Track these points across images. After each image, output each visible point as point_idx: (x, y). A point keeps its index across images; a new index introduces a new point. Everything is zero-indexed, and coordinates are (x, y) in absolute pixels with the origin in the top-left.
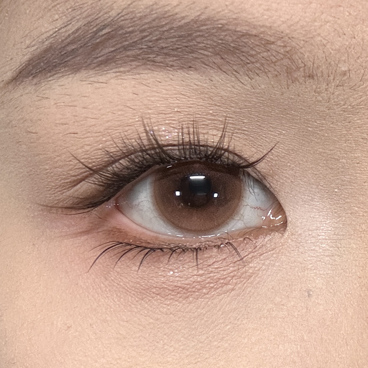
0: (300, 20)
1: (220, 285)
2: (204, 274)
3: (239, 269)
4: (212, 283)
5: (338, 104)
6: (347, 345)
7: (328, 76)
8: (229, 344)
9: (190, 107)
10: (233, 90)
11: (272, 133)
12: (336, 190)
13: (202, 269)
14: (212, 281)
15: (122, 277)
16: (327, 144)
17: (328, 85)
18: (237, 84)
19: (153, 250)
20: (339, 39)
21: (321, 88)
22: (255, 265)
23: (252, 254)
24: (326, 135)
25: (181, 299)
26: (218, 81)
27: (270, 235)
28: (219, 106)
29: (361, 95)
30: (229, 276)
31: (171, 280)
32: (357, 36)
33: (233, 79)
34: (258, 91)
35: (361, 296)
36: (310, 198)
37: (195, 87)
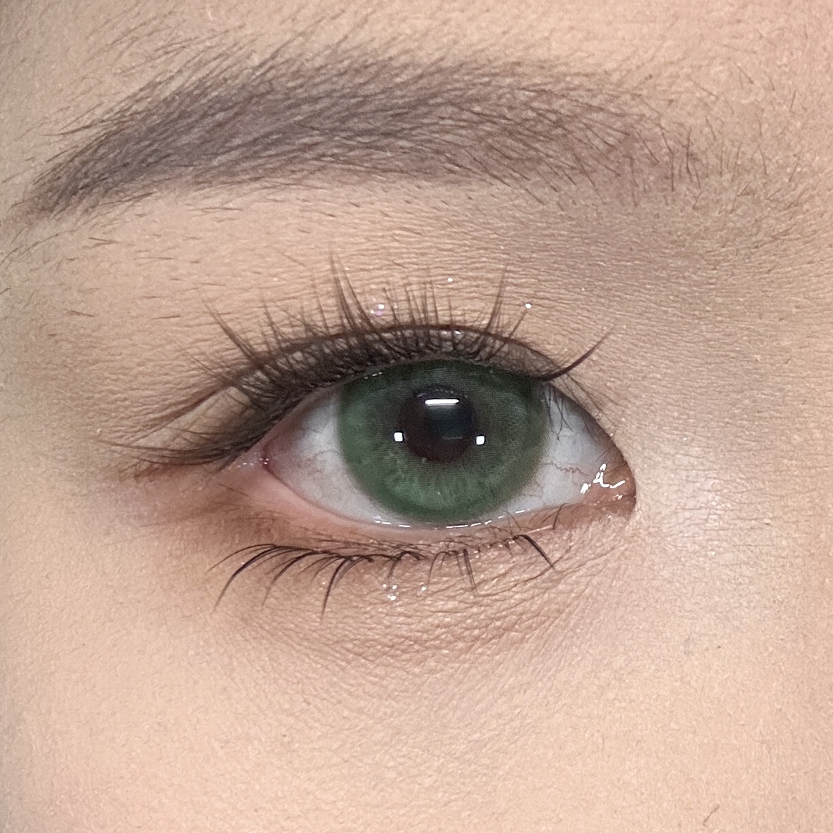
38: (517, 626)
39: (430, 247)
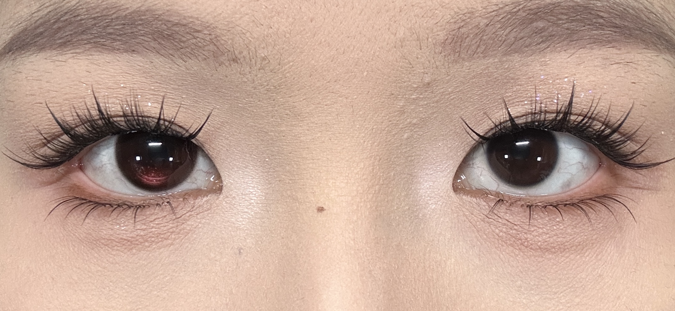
0: (223, 12)
1: (160, 240)
2: (146, 228)
3: (177, 226)
4: (153, 237)
5: (262, 85)
6: (267, 298)
7: (251, 61)
8: (168, 294)
9: (135, 84)
10: (171, 70)
11: (208, 107)
12: (267, 160)
13: (144, 224)
14: (153, 236)
15: (77, 228)
16: (256, 119)
17: (251, 68)
18: (174, 65)
19: (104, 205)
20: (257, 28)
21: (245, 71)
22: (193, 223)
23: (190, 213)
24: (255, 111)
25: (126, 251)
26: (158, 63)
27: (207, 196)
28: (160, 83)
29: (281, 77)
30: (168, 232)
31: (117, 233)
32: (274, 26)
33: (170, 61)
34: (191, 72)
35: (282, 254)
36: (244, 166)
37: (139, 67)
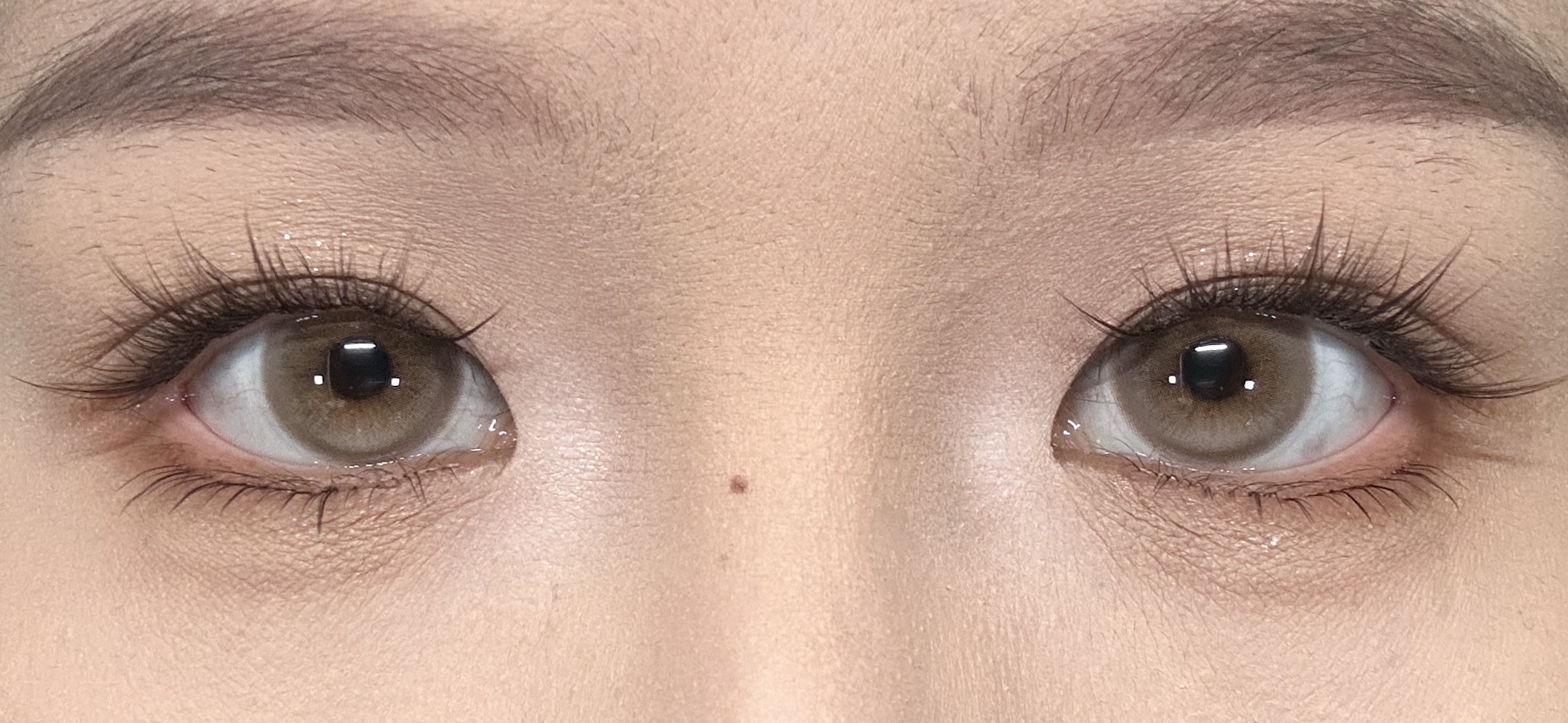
38: (392, 561)
39: (324, 189)
